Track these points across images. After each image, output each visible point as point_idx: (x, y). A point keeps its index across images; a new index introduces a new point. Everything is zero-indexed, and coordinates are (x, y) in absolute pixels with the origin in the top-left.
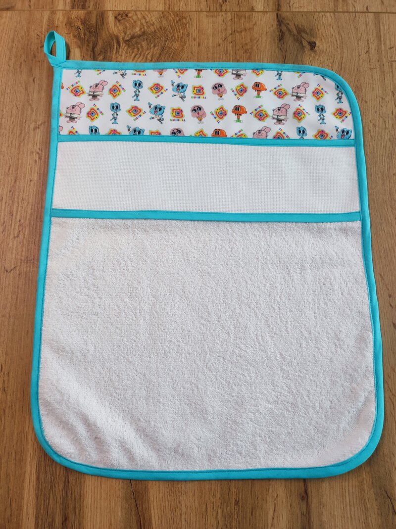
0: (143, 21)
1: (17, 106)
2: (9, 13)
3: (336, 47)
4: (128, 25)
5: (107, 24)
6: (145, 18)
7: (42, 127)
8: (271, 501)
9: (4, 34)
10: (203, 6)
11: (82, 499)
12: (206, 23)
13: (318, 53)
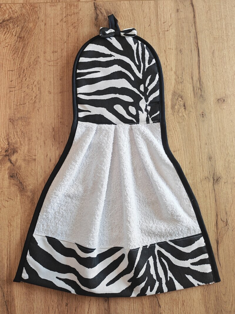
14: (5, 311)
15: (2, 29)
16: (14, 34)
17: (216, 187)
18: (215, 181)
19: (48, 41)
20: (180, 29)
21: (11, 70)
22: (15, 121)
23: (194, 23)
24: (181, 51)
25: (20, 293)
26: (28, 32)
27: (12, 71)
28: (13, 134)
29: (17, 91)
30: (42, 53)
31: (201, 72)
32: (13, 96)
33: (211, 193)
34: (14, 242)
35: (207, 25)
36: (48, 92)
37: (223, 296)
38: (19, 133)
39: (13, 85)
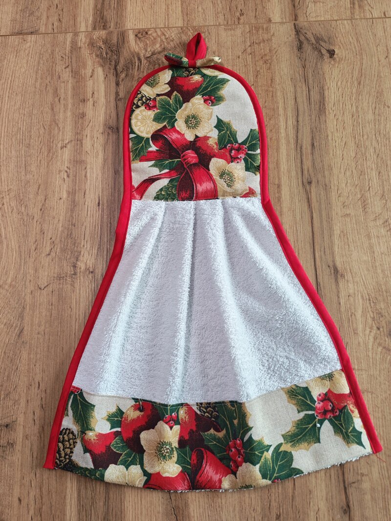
0: (163, 37)
1: (44, 126)
2: (33, 37)
3: (355, 54)
4: (148, 42)
5: (128, 43)
6: (165, 35)
7: (69, 146)
8: (312, 514)
9: (30, 58)
10: (221, 19)
11: (123, 515)
12: (225, 36)
13: (338, 60)
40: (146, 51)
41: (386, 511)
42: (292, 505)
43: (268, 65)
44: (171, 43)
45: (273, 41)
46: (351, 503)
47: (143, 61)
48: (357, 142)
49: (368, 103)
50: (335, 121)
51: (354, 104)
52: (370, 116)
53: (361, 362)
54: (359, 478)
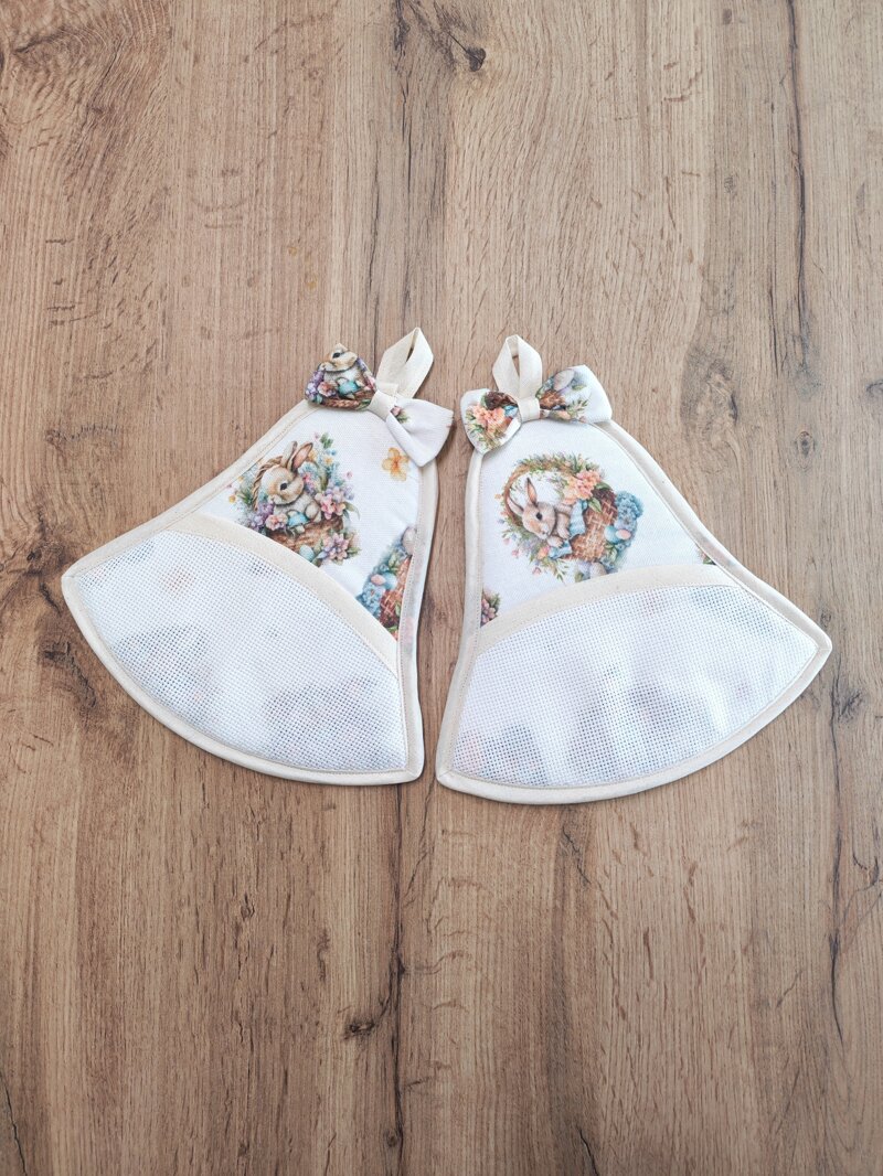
14: (14, 1161)
15: (26, 73)
16: (74, 93)
17: (842, 731)
18: (841, 707)
19: (204, 127)
20: (734, 95)
21: (59, 238)
22: (69, 439)
23: (790, 72)
24: (730, 182)
25: (68, 1097)
26: (126, 90)
27: (63, 242)
28: (62, 490)
29: (81, 323)
30: (182, 173)
31: (806, 273)
32: (65, 341)
33: (819, 755)
34: (54, 903)
35: (842, 81)
36: (199, 332)
37: (843, 1155)
38: (85, 489)
39: (65, 299)
40: (17, 32)
41: (481, 1144)
42: (277, 1126)
43: (317, 82)
44: (82, 14)
45: (336, 19)
46: (407, 1124)
47: (7, 60)
48: (513, 293)
49: (552, 192)
50: (466, 236)
51: (515, 196)
52: (552, 228)
53: (463, 818)
54: (431, 1073)
